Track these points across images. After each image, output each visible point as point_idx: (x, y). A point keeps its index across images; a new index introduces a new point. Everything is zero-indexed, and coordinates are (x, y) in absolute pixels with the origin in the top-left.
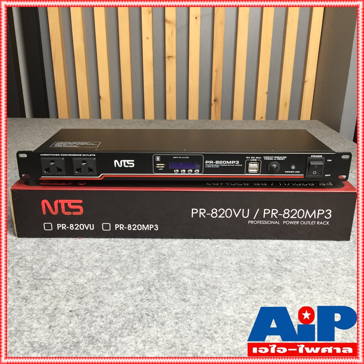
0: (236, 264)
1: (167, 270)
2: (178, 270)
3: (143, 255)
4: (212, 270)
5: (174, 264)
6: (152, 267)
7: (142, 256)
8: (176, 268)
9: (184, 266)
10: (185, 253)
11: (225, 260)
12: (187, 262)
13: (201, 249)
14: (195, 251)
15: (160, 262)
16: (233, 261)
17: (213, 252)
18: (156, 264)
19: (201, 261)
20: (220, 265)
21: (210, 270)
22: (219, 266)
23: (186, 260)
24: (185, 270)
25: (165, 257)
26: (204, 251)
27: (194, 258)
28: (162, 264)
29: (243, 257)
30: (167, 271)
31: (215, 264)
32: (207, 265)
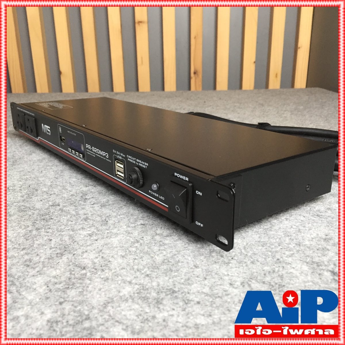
0: (242, 284)
1: (79, 308)
2: (105, 305)
3: (37, 269)
4: (187, 302)
5: (100, 290)
6: (47, 298)
7: (32, 272)
8: (103, 299)
9: (121, 294)
10: (131, 261)
11: (216, 276)
12: (130, 283)
13: (165, 253)
14: (152, 257)
15: (70, 285)
16: (234, 278)
17: (190, 259)
18: (58, 290)
19: (164, 281)
20: (206, 290)
21: (181, 304)
22: (204, 291)
23: (129, 279)
24: (123, 305)
25: (84, 272)
26: (172, 257)
27: (148, 273)
28: (73, 291)
29: (254, 266)
30: (80, 310)
31: (195, 287)
32: (176, 289)
